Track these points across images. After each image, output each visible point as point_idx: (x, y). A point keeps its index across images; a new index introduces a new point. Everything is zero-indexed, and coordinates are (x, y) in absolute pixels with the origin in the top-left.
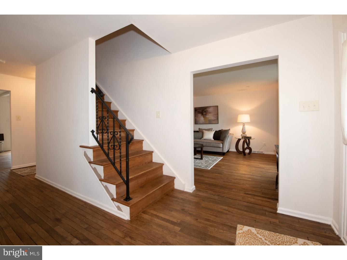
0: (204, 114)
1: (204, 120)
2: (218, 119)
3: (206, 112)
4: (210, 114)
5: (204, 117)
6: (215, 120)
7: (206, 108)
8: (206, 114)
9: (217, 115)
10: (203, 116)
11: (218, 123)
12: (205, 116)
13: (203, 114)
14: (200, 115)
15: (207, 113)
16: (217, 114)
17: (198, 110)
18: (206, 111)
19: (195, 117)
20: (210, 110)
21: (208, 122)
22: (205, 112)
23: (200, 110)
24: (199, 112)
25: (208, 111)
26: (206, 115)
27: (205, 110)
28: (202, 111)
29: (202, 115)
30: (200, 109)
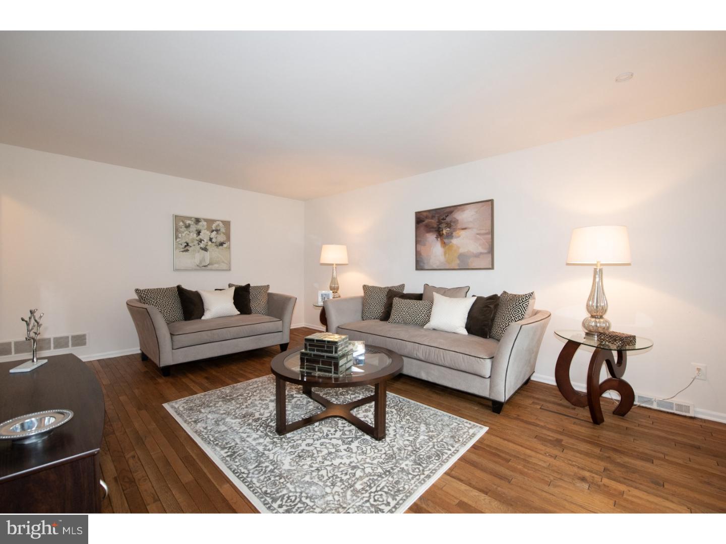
0: (444, 232)
1: (445, 253)
2: (491, 251)
3: (450, 228)
4: (463, 233)
5: (444, 244)
6: (481, 253)
7: (451, 212)
8: (452, 233)
9: (490, 236)
10: (441, 240)
11: (492, 268)
12: (446, 241)
13: (443, 234)
14: (431, 237)
15: (455, 230)
16: (487, 234)
17: (427, 221)
18: (451, 222)
19: (418, 245)
20: (463, 217)
21: (458, 262)
22: (449, 225)
23: (433, 221)
24: (429, 229)
25: (456, 221)
26: (450, 236)
27: (448, 219)
28: (440, 223)
29: (437, 238)
30: (433, 217)
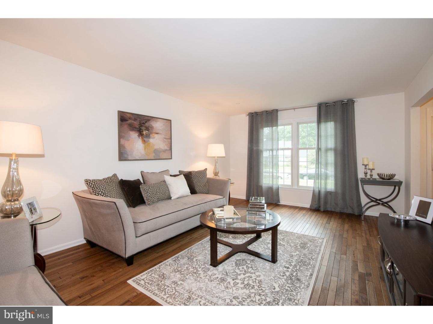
0: (144, 133)
1: (145, 148)
2: (171, 149)
3: (148, 130)
4: (156, 136)
5: (144, 142)
6: (166, 150)
7: (149, 120)
8: (150, 135)
9: (170, 140)
10: (142, 138)
11: (171, 159)
12: (146, 139)
13: (143, 134)
14: (134, 135)
15: (152, 133)
16: (169, 139)
17: (130, 121)
18: (149, 127)
19: (121, 140)
20: (157, 126)
21: (154, 154)
22: (147, 129)
23: (135, 123)
24: (132, 128)
25: (152, 127)
26: (148, 136)
27: (147, 124)
28: (141, 125)
29: (139, 136)
30: (135, 120)
